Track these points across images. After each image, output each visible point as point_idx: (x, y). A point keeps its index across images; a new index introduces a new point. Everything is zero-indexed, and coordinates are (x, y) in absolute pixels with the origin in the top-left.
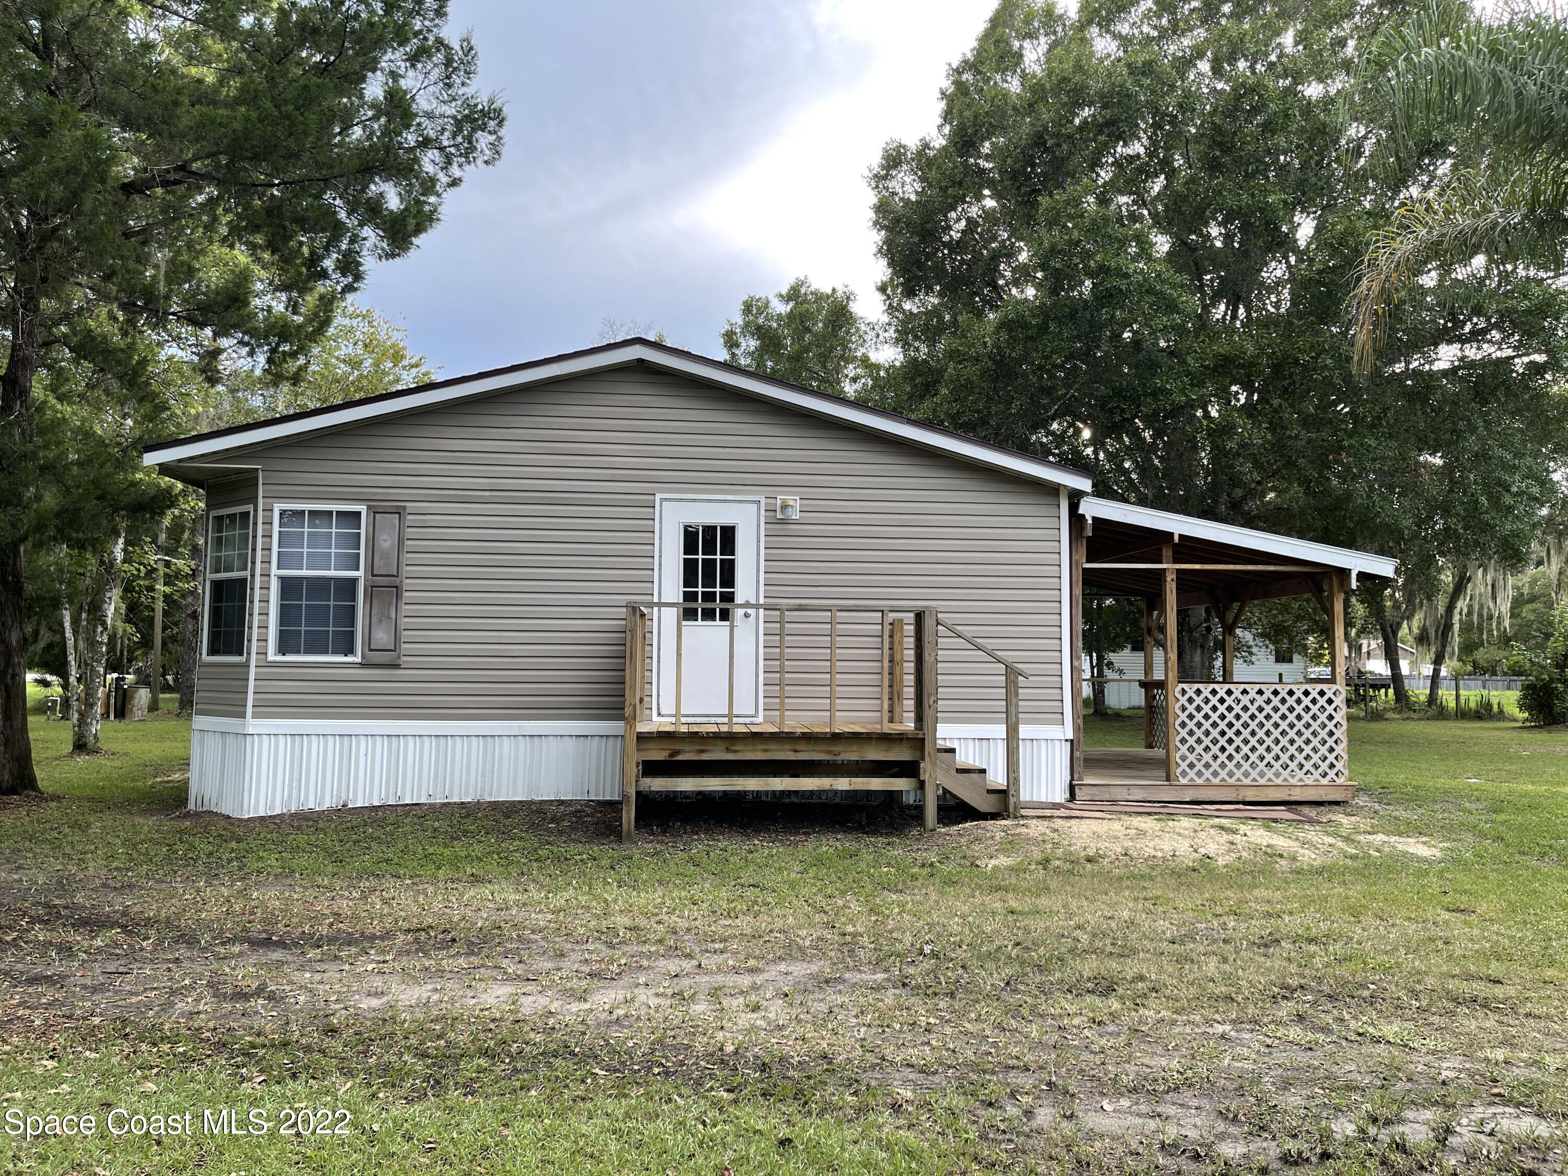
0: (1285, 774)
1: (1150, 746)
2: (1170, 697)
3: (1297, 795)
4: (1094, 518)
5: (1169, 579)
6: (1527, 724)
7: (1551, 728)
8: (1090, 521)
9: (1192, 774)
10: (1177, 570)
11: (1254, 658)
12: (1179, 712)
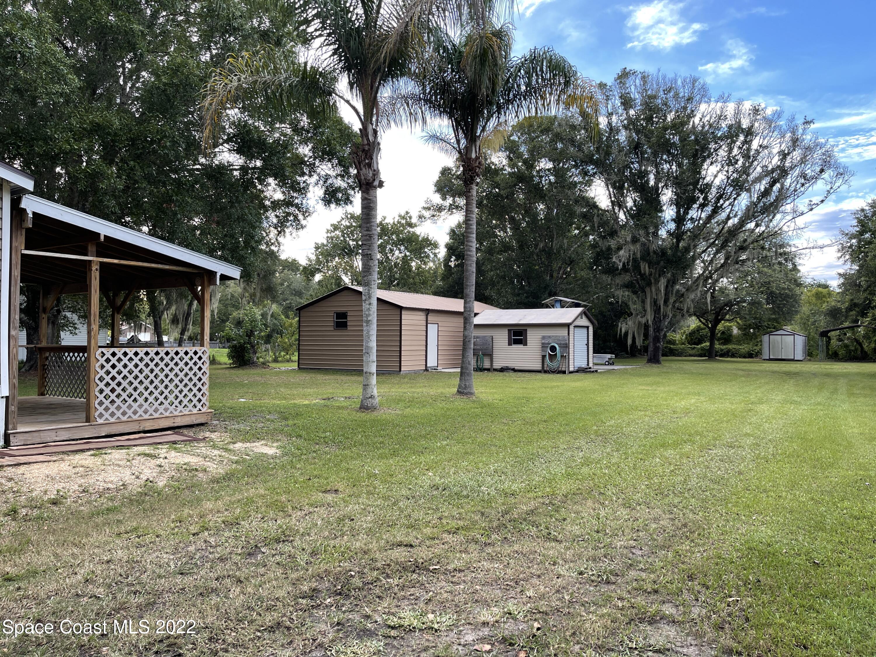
0: (172, 408)
1: (42, 394)
2: (92, 359)
3: (179, 422)
4: (34, 213)
5: (94, 269)
6: (232, 366)
7: (244, 367)
8: (31, 215)
9: (107, 415)
10: (101, 262)
11: (77, 331)
12: (99, 370)
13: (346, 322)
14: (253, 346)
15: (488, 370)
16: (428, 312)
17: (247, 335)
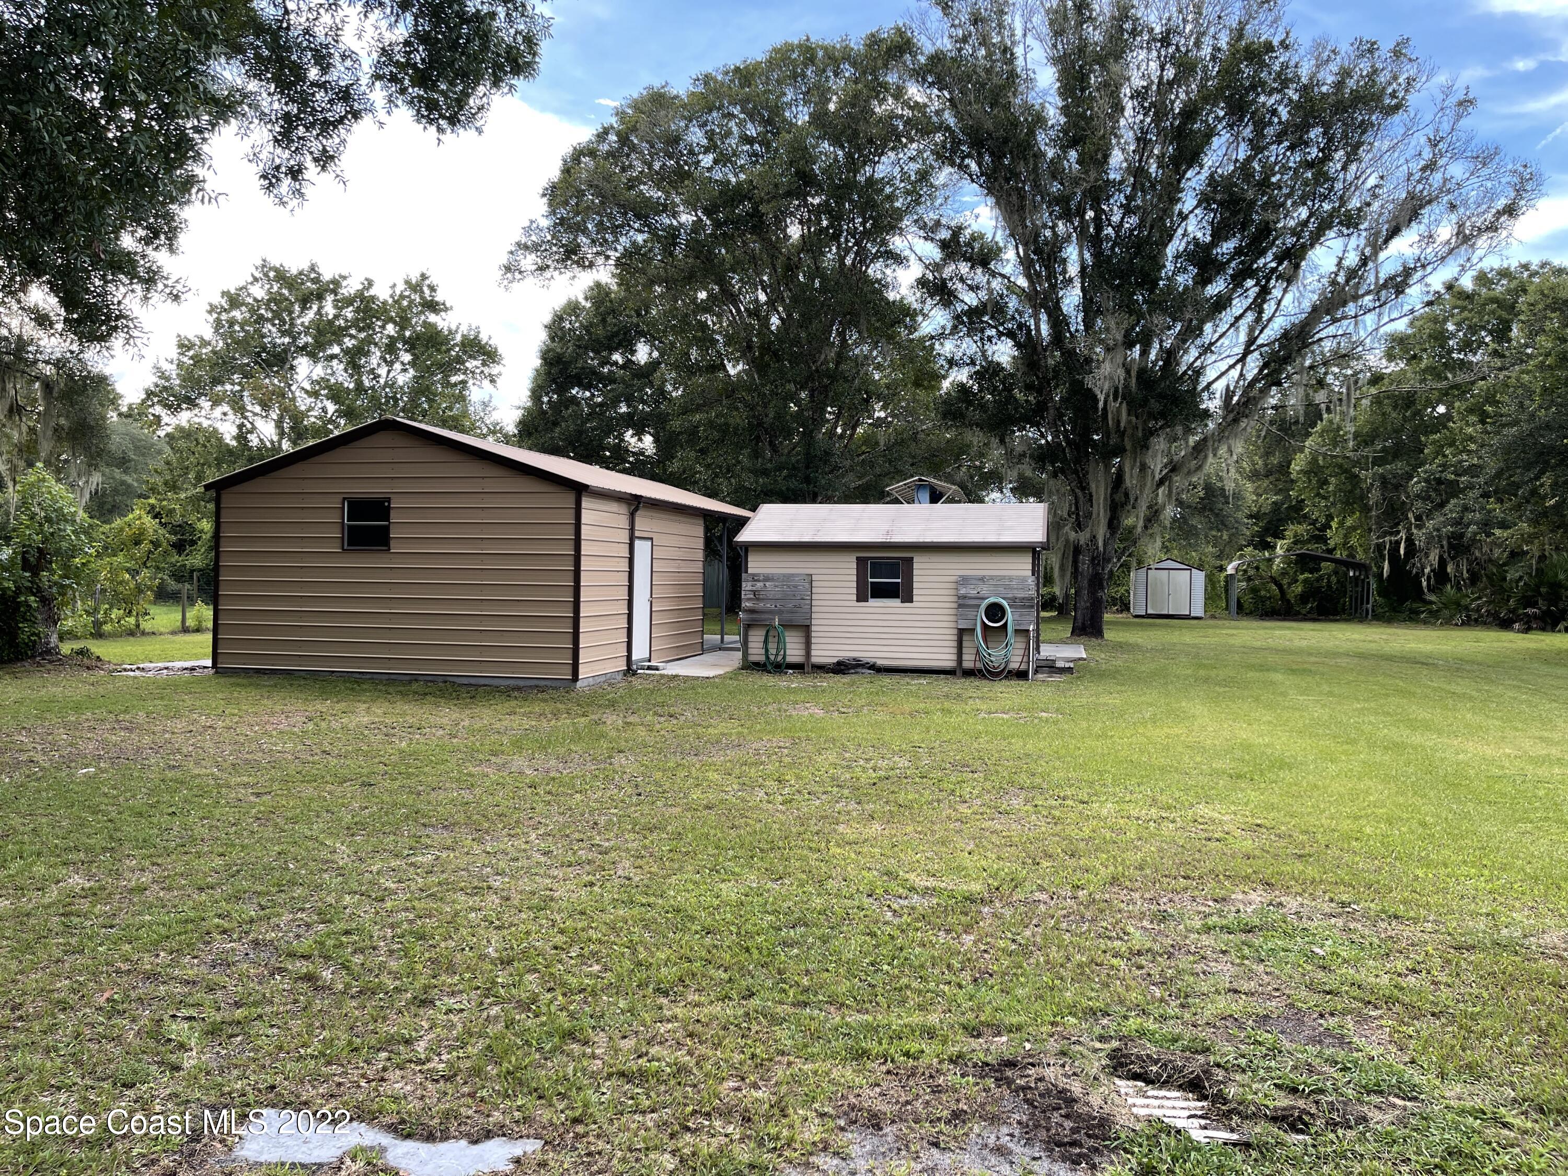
13: (387, 529)
14: (45, 601)
15: (798, 667)
16: (635, 503)
17: (26, 565)
